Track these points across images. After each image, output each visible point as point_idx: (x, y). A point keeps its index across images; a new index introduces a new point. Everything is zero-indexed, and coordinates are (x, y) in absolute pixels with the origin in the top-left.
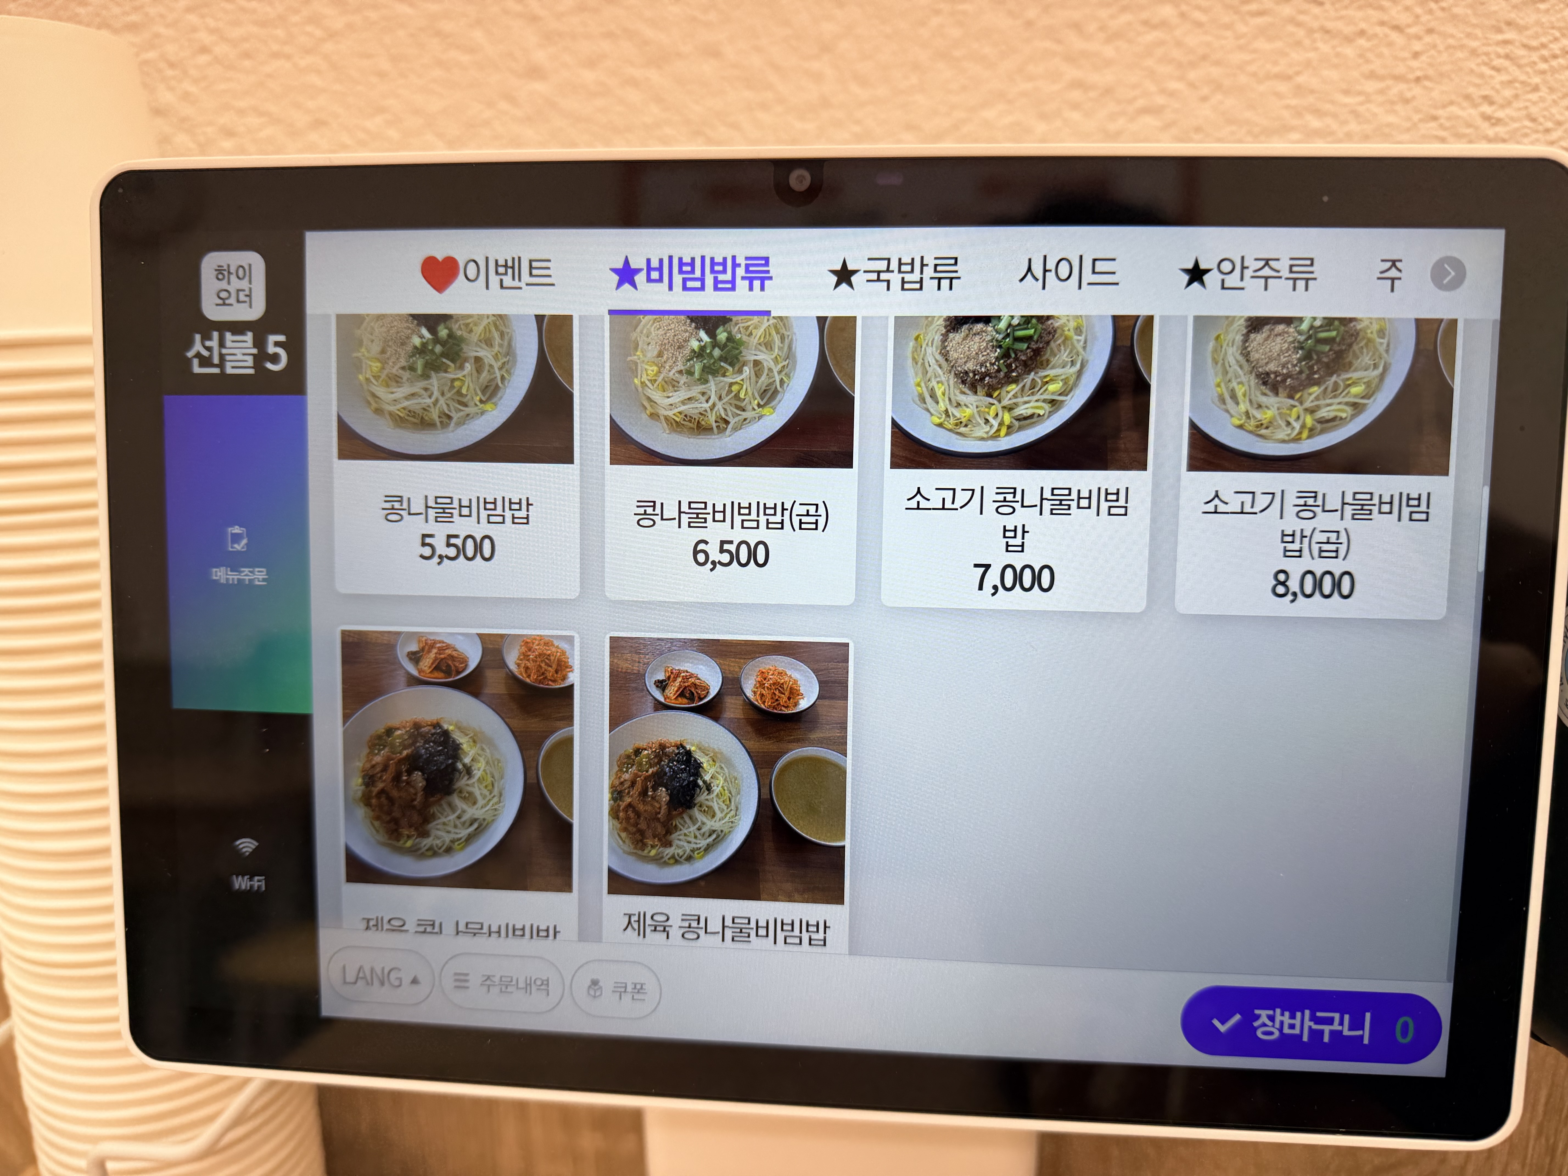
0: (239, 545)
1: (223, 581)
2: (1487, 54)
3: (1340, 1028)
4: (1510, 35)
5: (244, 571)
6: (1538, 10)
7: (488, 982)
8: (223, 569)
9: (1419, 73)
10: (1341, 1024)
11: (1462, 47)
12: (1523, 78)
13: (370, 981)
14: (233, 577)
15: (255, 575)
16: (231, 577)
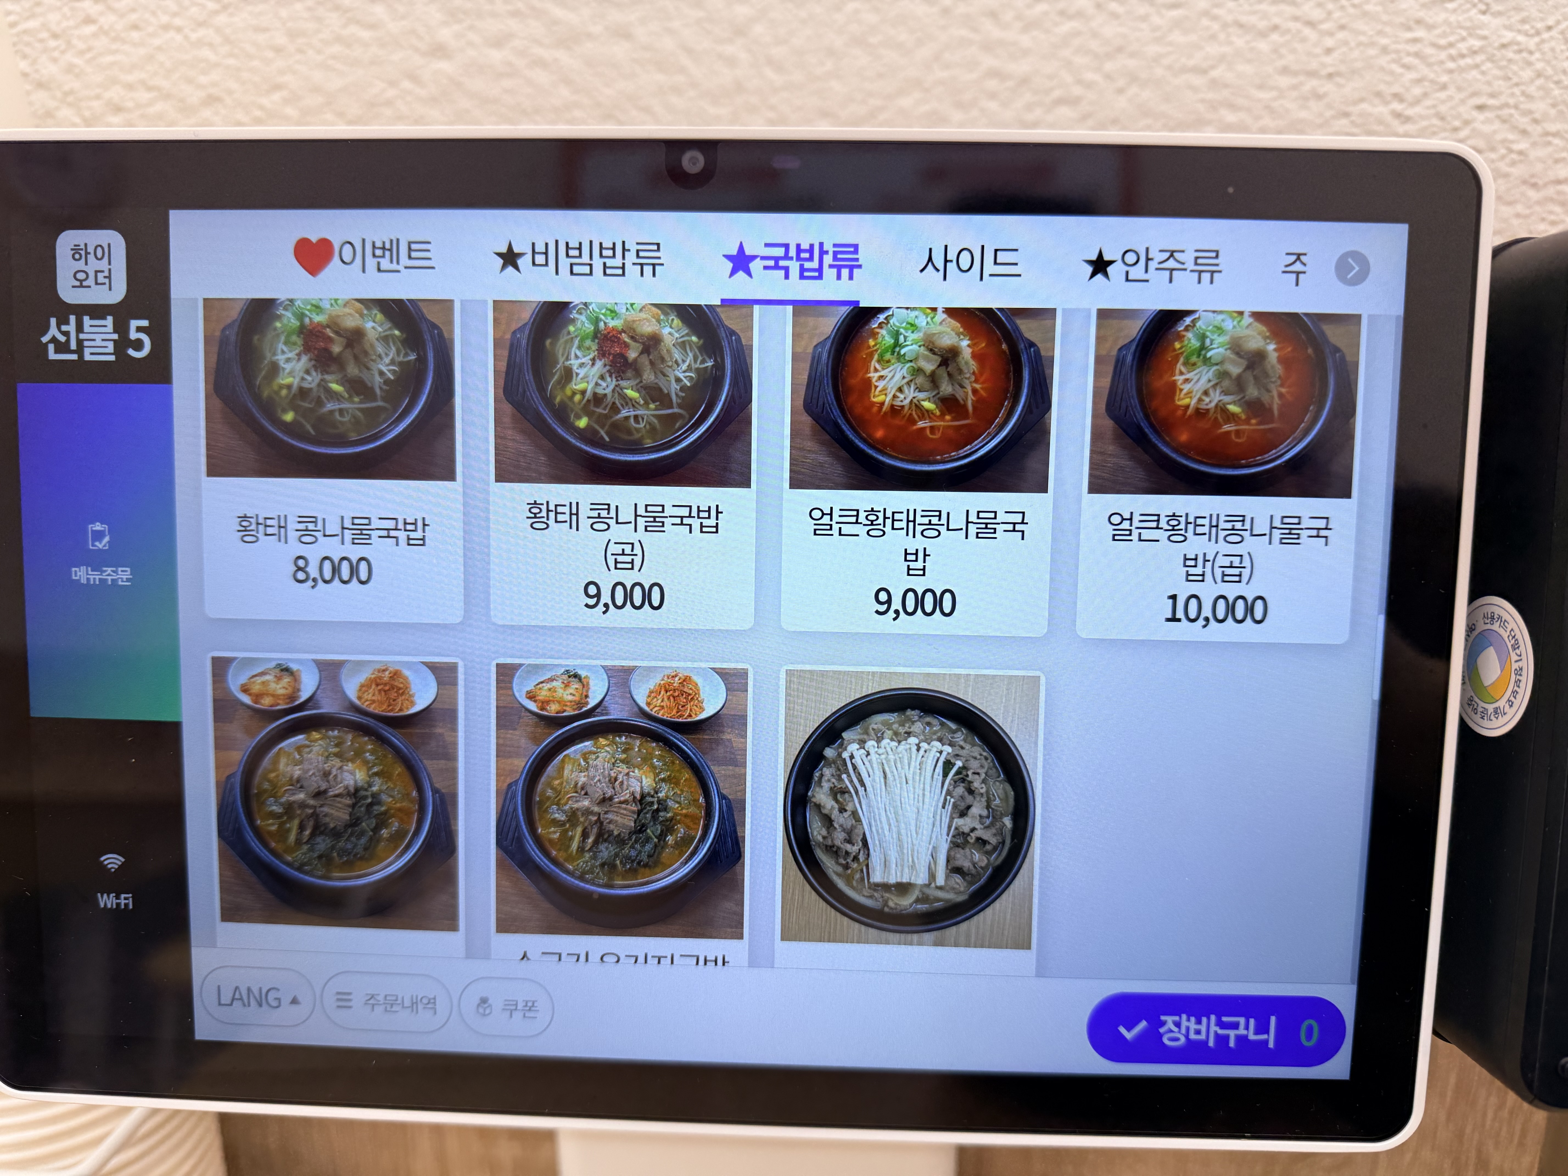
0: (100, 543)
1: (84, 581)
2: (1397, 52)
3: (1245, 1032)
4: (1420, 33)
5: (105, 571)
6: (1446, 10)
7: (371, 1002)
8: (83, 568)
9: (1330, 70)
10: (1246, 1028)
11: (1372, 44)
12: (1432, 76)
13: (246, 1003)
14: (95, 577)
15: (118, 574)
16: (92, 577)
